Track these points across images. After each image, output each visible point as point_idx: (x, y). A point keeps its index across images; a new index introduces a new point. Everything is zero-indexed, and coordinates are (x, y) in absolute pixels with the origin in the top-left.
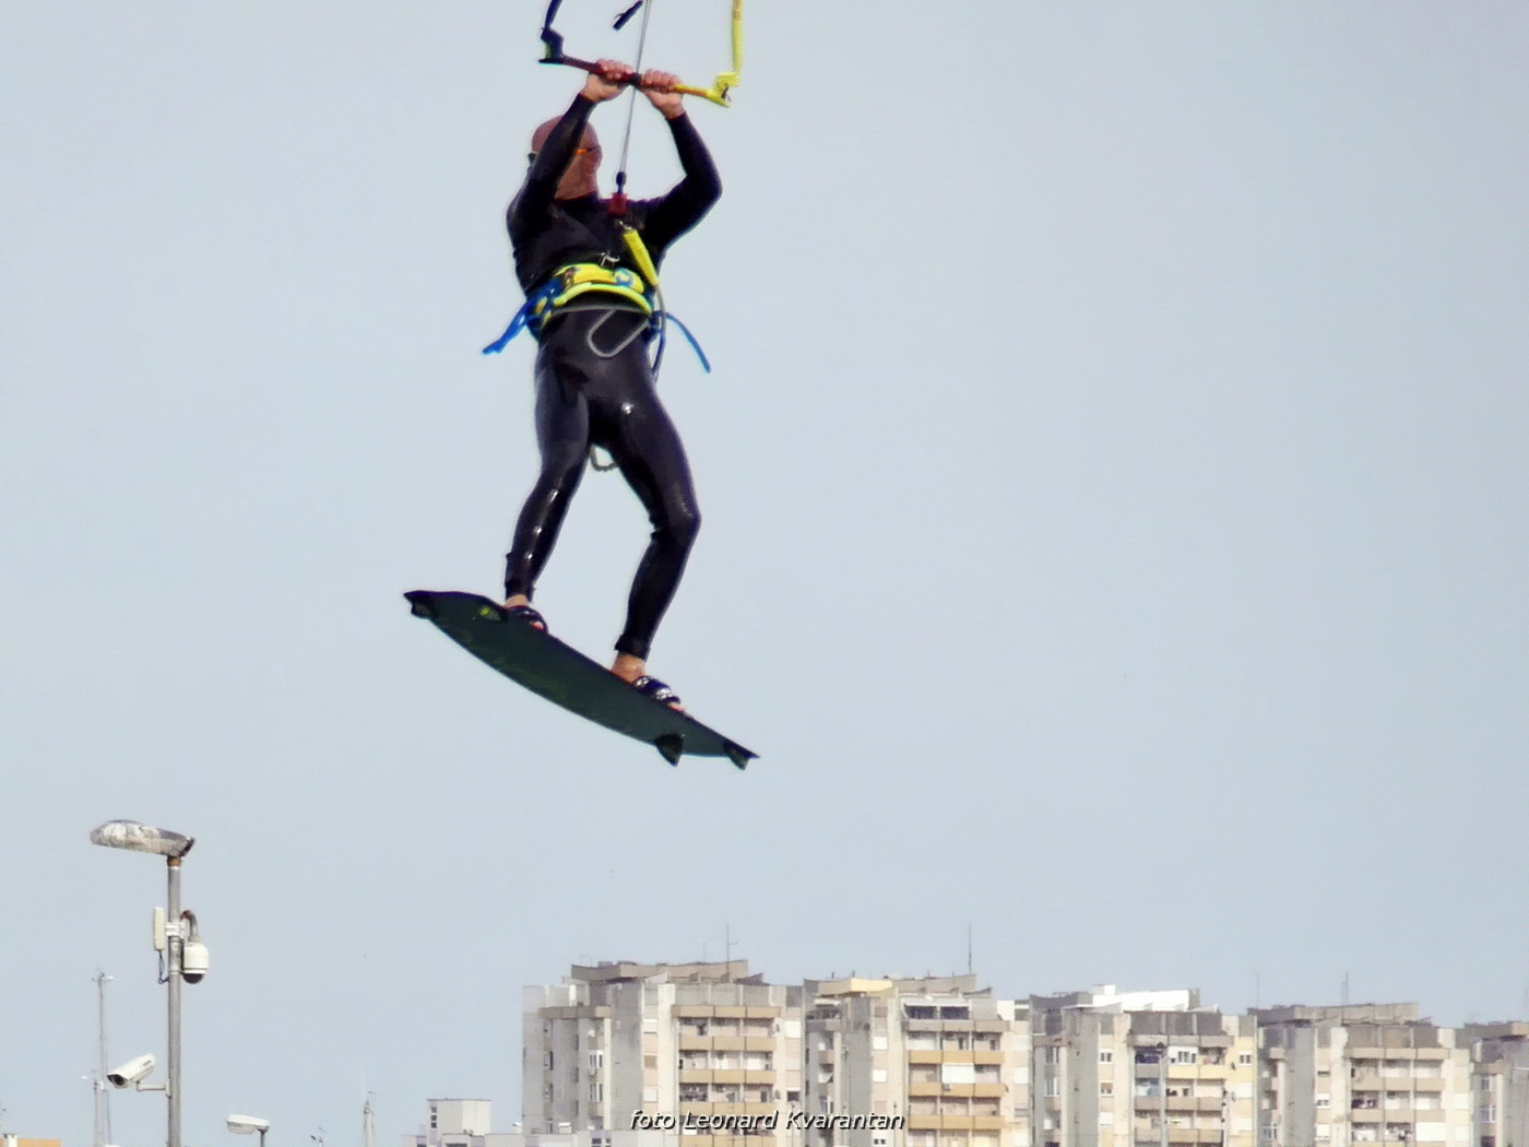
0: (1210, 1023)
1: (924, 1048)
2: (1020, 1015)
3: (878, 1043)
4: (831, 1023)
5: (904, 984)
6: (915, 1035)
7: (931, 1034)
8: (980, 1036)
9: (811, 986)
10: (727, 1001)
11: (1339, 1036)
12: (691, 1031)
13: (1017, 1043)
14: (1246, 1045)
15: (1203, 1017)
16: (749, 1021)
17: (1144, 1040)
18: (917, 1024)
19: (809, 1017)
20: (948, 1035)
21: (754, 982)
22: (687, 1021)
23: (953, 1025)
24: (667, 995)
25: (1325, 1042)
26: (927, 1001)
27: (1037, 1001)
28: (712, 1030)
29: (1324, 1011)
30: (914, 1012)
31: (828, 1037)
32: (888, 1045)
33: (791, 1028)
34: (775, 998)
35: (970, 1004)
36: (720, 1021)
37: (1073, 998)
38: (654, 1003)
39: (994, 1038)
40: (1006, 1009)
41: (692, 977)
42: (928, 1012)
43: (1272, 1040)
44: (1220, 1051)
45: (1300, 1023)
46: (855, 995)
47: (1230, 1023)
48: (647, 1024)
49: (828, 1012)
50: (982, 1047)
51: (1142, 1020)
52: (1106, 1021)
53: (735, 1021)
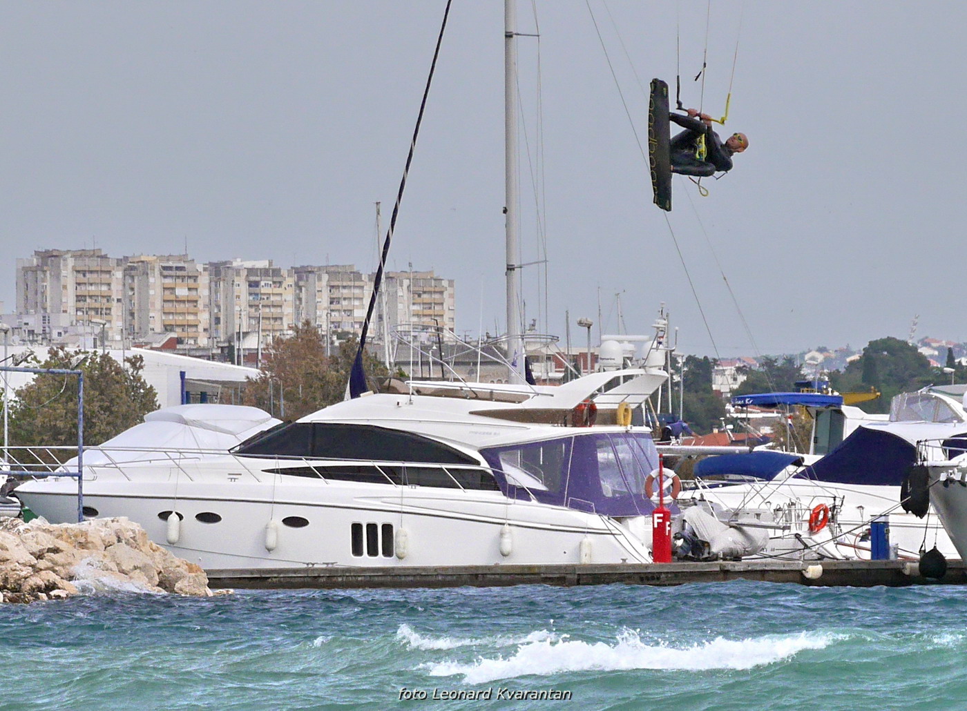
0: (276, 272)
1: (169, 282)
2: (205, 269)
3: (151, 280)
4: (133, 273)
5: (161, 258)
6: (165, 277)
7: (172, 276)
8: (190, 277)
9: (126, 258)
10: (94, 264)
11: (325, 277)
12: (81, 275)
13: (204, 280)
14: (290, 281)
15: (274, 271)
16: (102, 271)
17: (252, 278)
18: (166, 273)
19: (125, 270)
20: (178, 277)
21: (104, 257)
22: (78, 272)
23: (179, 273)
24: (71, 262)
25: (320, 279)
26: (170, 264)
27: (211, 264)
28: (88, 275)
29: (320, 269)
30: (165, 268)
31: (133, 277)
32: (155, 281)
33: (119, 274)
34: (112, 263)
35: (186, 265)
36: (91, 272)
37: (225, 263)
38: (66, 265)
39: (195, 278)
40: (200, 268)
41: (80, 255)
42: (170, 268)
43: (300, 278)
44: (280, 283)
45: (310, 272)
46: (143, 262)
47: (284, 272)
48: (64, 273)
49: (132, 268)
50: (191, 281)
51: (251, 271)
52: (238, 272)
53: (97, 271)
